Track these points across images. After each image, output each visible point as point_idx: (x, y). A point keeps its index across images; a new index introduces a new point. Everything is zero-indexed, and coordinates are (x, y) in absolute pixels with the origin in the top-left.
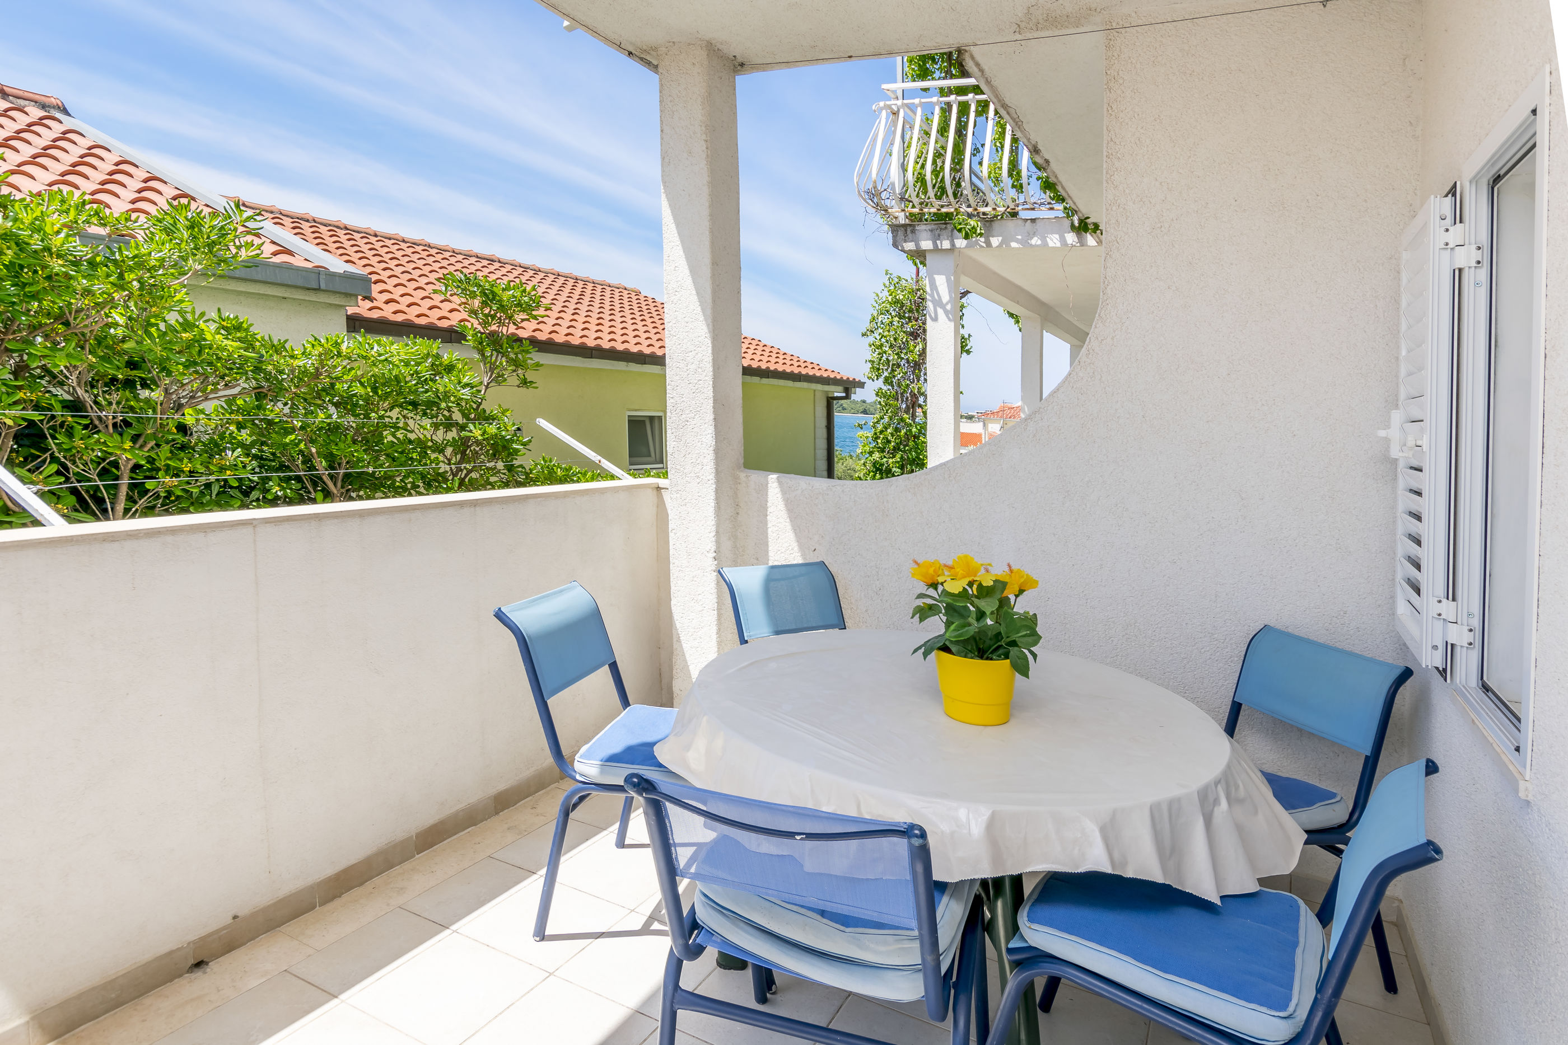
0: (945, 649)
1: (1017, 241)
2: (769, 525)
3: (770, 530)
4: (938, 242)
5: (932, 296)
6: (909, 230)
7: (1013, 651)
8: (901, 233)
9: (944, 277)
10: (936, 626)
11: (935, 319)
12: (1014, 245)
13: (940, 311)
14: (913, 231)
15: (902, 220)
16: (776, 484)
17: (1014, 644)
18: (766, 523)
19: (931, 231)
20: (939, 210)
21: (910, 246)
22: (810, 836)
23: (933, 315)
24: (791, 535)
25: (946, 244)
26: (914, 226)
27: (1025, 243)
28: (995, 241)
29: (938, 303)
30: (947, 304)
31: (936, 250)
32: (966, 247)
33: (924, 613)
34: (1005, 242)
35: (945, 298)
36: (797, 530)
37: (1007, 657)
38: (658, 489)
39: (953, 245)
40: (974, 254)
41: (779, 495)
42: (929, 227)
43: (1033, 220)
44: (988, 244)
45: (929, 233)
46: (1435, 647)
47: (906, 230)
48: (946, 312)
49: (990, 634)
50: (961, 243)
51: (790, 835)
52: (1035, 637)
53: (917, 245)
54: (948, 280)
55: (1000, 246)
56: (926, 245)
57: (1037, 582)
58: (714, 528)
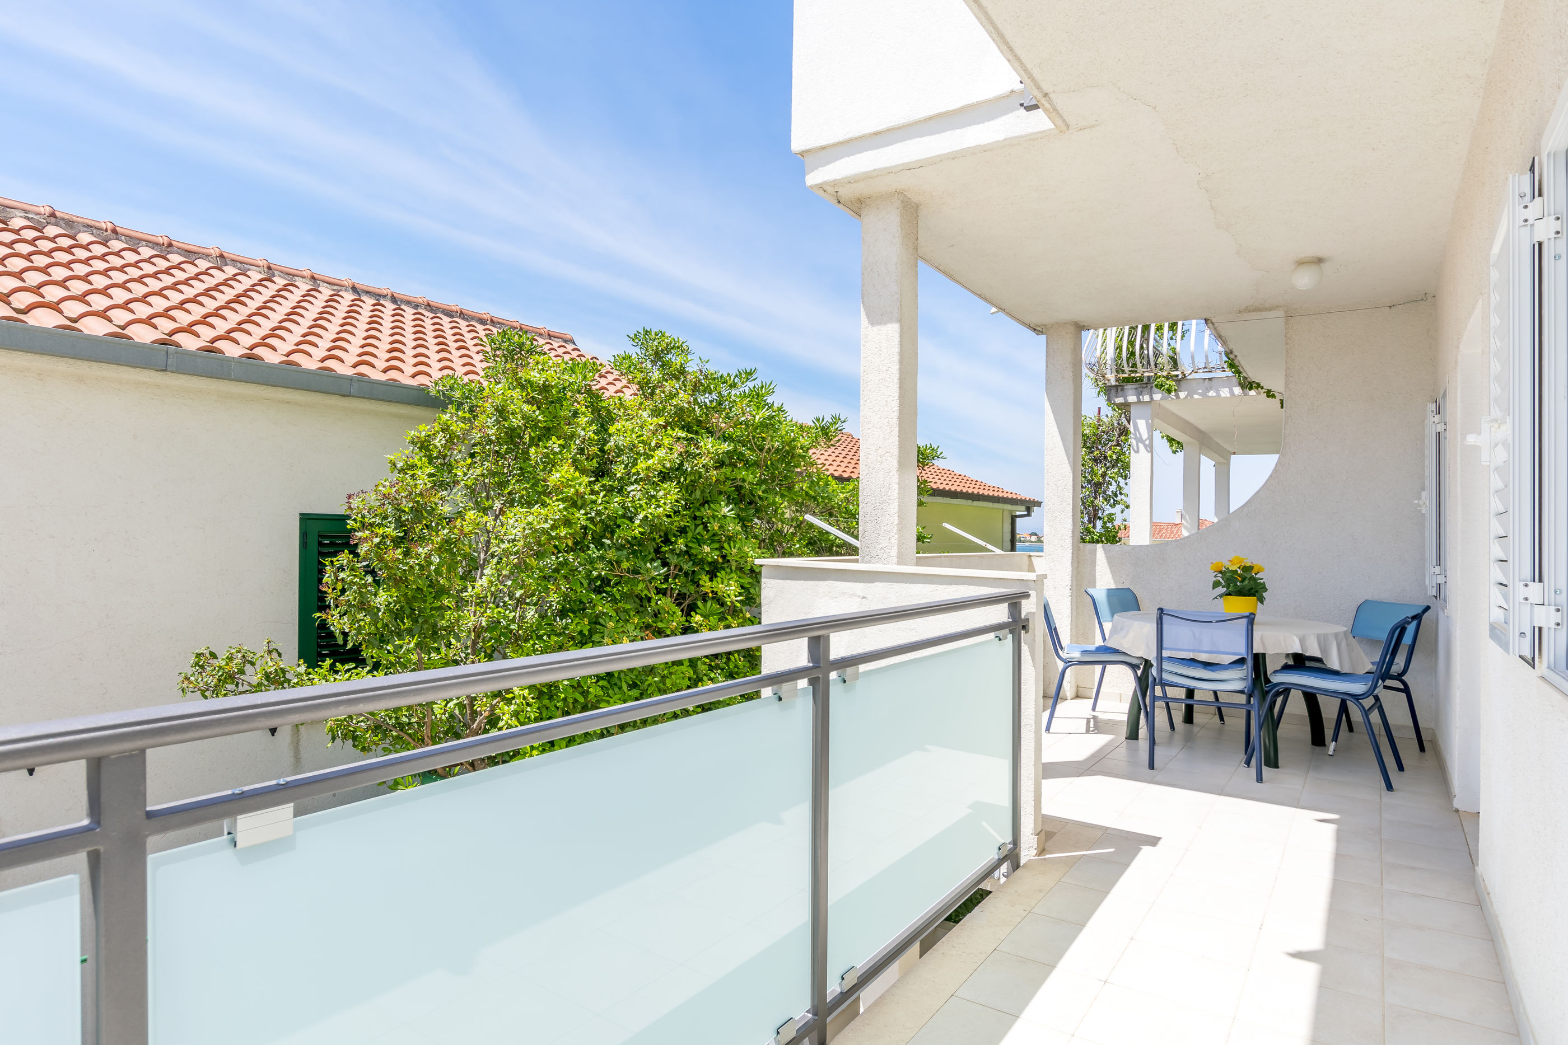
0: (1230, 594)
1: (1198, 394)
2: (1097, 571)
3: (1097, 574)
4: (1141, 397)
5: (1135, 435)
6: (1119, 389)
7: (1257, 594)
8: (1113, 392)
9: (1143, 421)
10: (1222, 590)
11: (1137, 451)
12: (1196, 396)
13: (1141, 445)
14: (1122, 390)
15: (1113, 383)
16: (1101, 549)
17: (1257, 592)
18: (1095, 570)
19: (1136, 389)
20: (1142, 375)
21: (1120, 400)
22: (1217, 622)
23: (1136, 448)
24: (1110, 576)
25: (1147, 398)
26: (1123, 386)
27: (1204, 395)
28: (1182, 395)
29: (1140, 440)
30: (1146, 440)
31: (1139, 402)
32: (1161, 399)
33: (1216, 584)
34: (1190, 395)
35: (1145, 435)
36: (1113, 572)
37: (1255, 596)
38: (1030, 556)
39: (1152, 398)
40: (1164, 403)
41: (1103, 555)
42: (1134, 386)
43: (1210, 379)
44: (1177, 396)
45: (1134, 390)
46: (1433, 587)
47: (1117, 389)
48: (1145, 446)
49: (1247, 589)
50: (1157, 396)
51: (1211, 622)
52: (1266, 590)
53: (1125, 399)
54: (1147, 423)
55: (1186, 397)
56: (1132, 399)
57: (1264, 569)
58: (1071, 573)
